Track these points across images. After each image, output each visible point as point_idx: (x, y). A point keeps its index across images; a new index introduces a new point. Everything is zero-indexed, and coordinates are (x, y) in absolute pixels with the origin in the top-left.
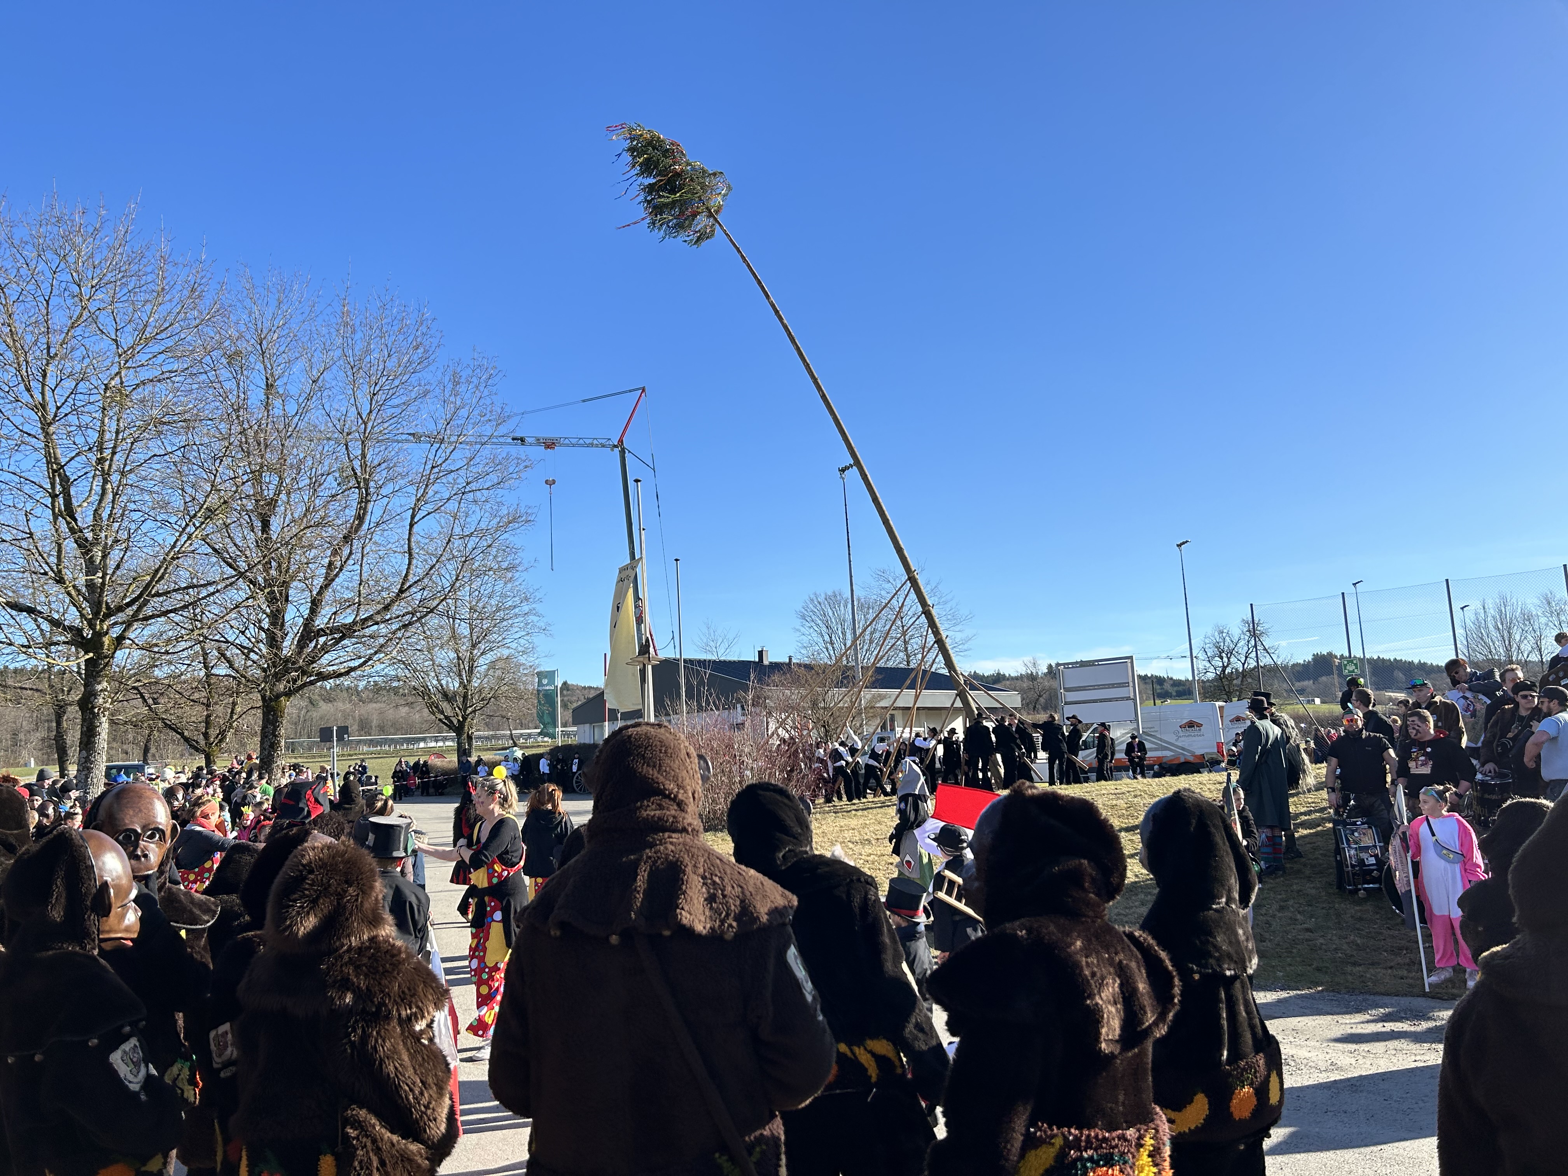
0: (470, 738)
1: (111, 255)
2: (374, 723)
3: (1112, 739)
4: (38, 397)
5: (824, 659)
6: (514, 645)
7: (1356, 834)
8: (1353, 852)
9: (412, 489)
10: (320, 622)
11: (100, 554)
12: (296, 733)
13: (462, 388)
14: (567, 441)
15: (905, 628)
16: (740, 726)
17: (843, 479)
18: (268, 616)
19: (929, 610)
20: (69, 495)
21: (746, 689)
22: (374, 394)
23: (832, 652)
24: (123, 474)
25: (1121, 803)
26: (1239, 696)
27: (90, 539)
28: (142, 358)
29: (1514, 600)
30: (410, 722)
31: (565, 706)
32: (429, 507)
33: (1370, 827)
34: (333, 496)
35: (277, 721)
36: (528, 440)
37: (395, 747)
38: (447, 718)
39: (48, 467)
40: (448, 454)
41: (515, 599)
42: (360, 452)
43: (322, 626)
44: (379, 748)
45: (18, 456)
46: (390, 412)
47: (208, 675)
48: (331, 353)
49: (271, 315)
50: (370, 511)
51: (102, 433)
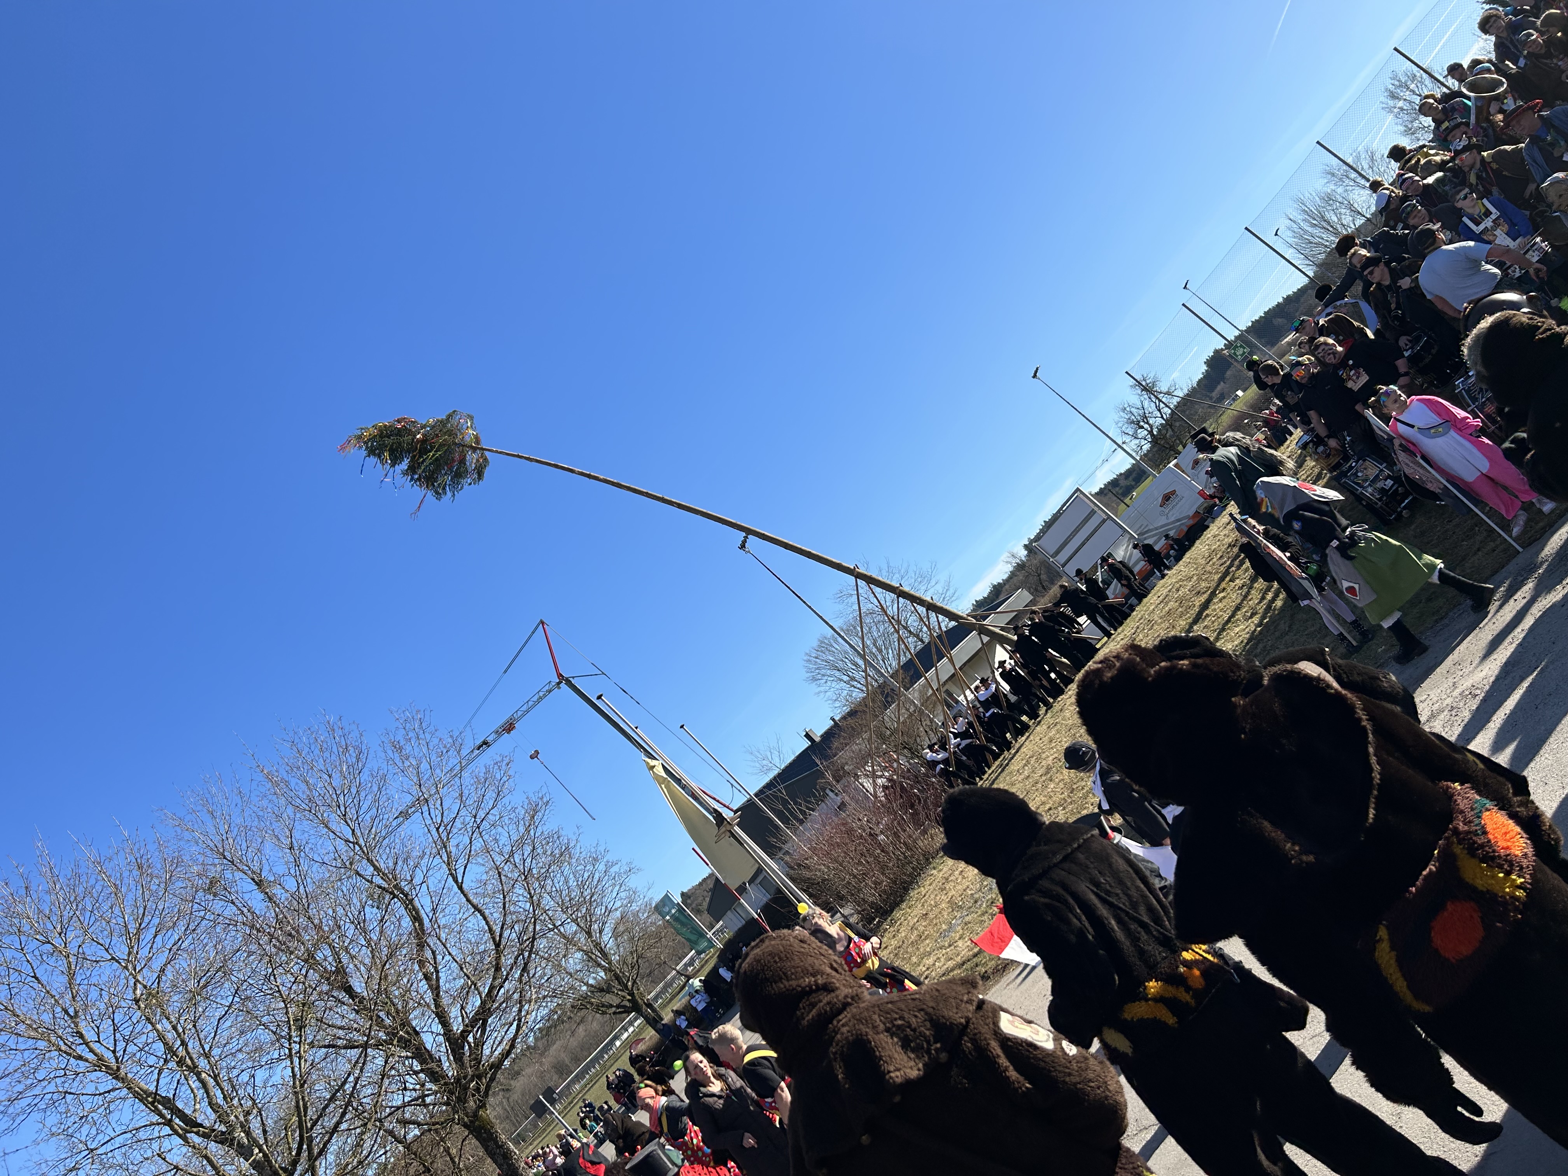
0: (649, 1005)
1: (53, 897)
2: (567, 1061)
3: (1120, 562)
4: (91, 1057)
5: (858, 695)
6: (618, 904)
7: (1360, 474)
8: (1370, 490)
9: (437, 860)
10: (457, 1027)
11: (243, 1134)
12: (514, 1124)
13: (408, 749)
14: (520, 713)
15: (896, 617)
16: (842, 806)
17: (749, 552)
18: (412, 1058)
19: (901, 591)
20: (180, 1110)
21: (821, 774)
22: (345, 815)
23: (859, 686)
24: (207, 1056)
25: (1172, 604)
26: (1181, 443)
27: (224, 1129)
28: (144, 953)
29: (1307, 195)
30: (592, 1034)
31: (698, 912)
32: (462, 862)
33: (1364, 460)
34: (382, 920)
35: (492, 1134)
36: (490, 739)
37: (599, 1064)
38: (618, 1007)
39: (144, 1104)
40: (440, 808)
41: (587, 868)
42: (372, 869)
43: (461, 1028)
44: (587, 1076)
45: (113, 1117)
46: (368, 817)
47: (408, 1147)
48: (285, 816)
49: (213, 828)
50: (420, 908)
51: (161, 1037)
